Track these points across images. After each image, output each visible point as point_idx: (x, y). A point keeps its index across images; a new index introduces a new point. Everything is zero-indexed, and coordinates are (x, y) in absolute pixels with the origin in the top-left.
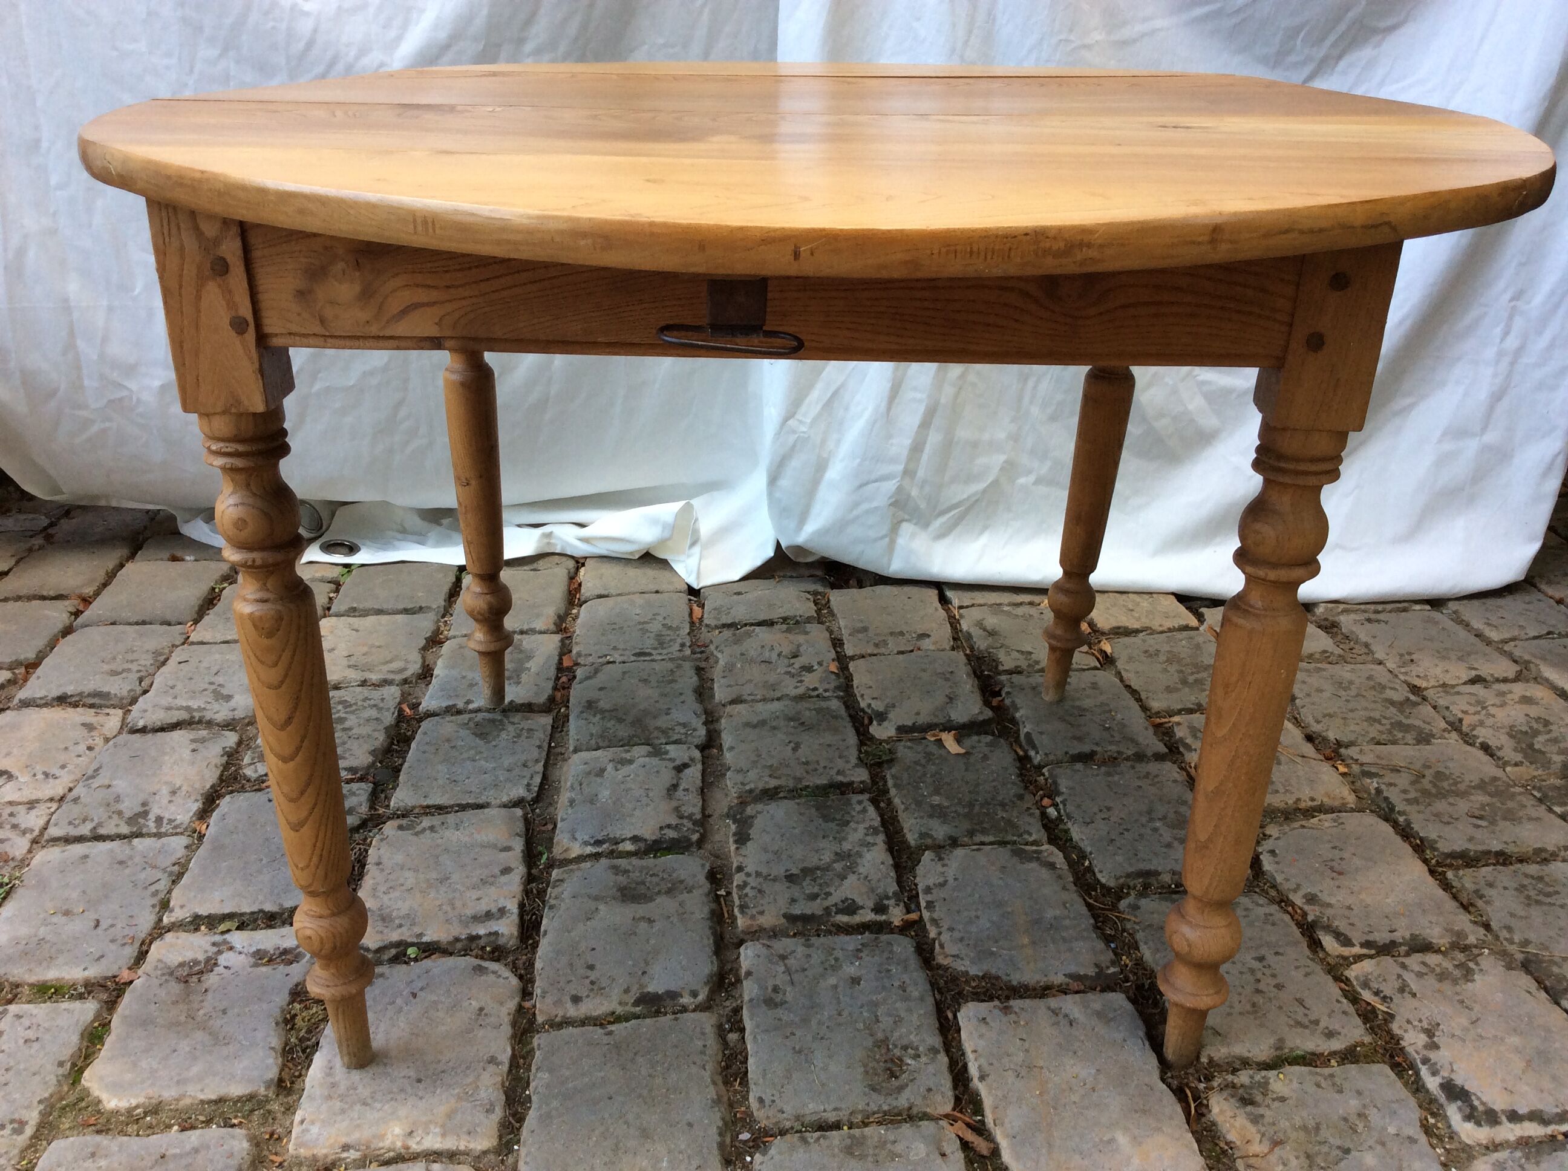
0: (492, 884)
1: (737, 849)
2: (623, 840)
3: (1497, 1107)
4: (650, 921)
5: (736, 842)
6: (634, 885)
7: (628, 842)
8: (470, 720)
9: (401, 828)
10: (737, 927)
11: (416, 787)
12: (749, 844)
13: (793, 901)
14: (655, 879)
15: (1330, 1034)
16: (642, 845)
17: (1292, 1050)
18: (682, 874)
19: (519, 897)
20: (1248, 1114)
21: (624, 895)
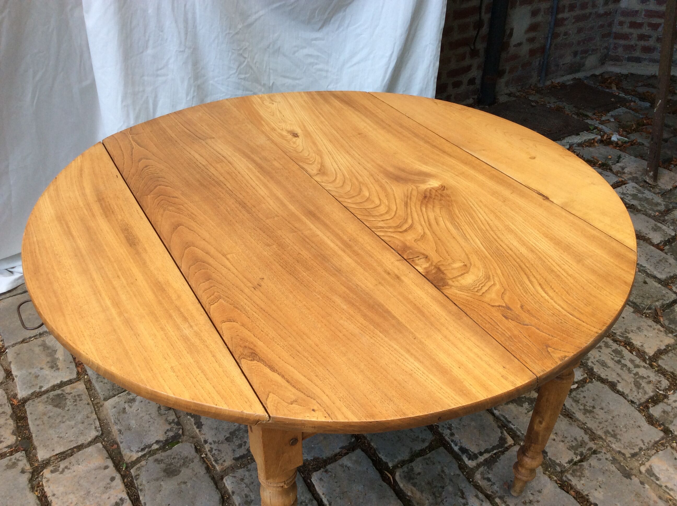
0: (110, 488)
1: (200, 431)
2: (152, 444)
3: (476, 452)
4: (185, 483)
5: (198, 428)
6: (169, 467)
7: (155, 445)
8: (48, 398)
9: (52, 472)
10: (217, 470)
11: (45, 446)
12: (203, 427)
13: (234, 451)
14: (176, 460)
15: (423, 441)
16: (161, 444)
17: (415, 451)
18: (185, 453)
19: (125, 490)
20: (412, 483)
21: (167, 473)
